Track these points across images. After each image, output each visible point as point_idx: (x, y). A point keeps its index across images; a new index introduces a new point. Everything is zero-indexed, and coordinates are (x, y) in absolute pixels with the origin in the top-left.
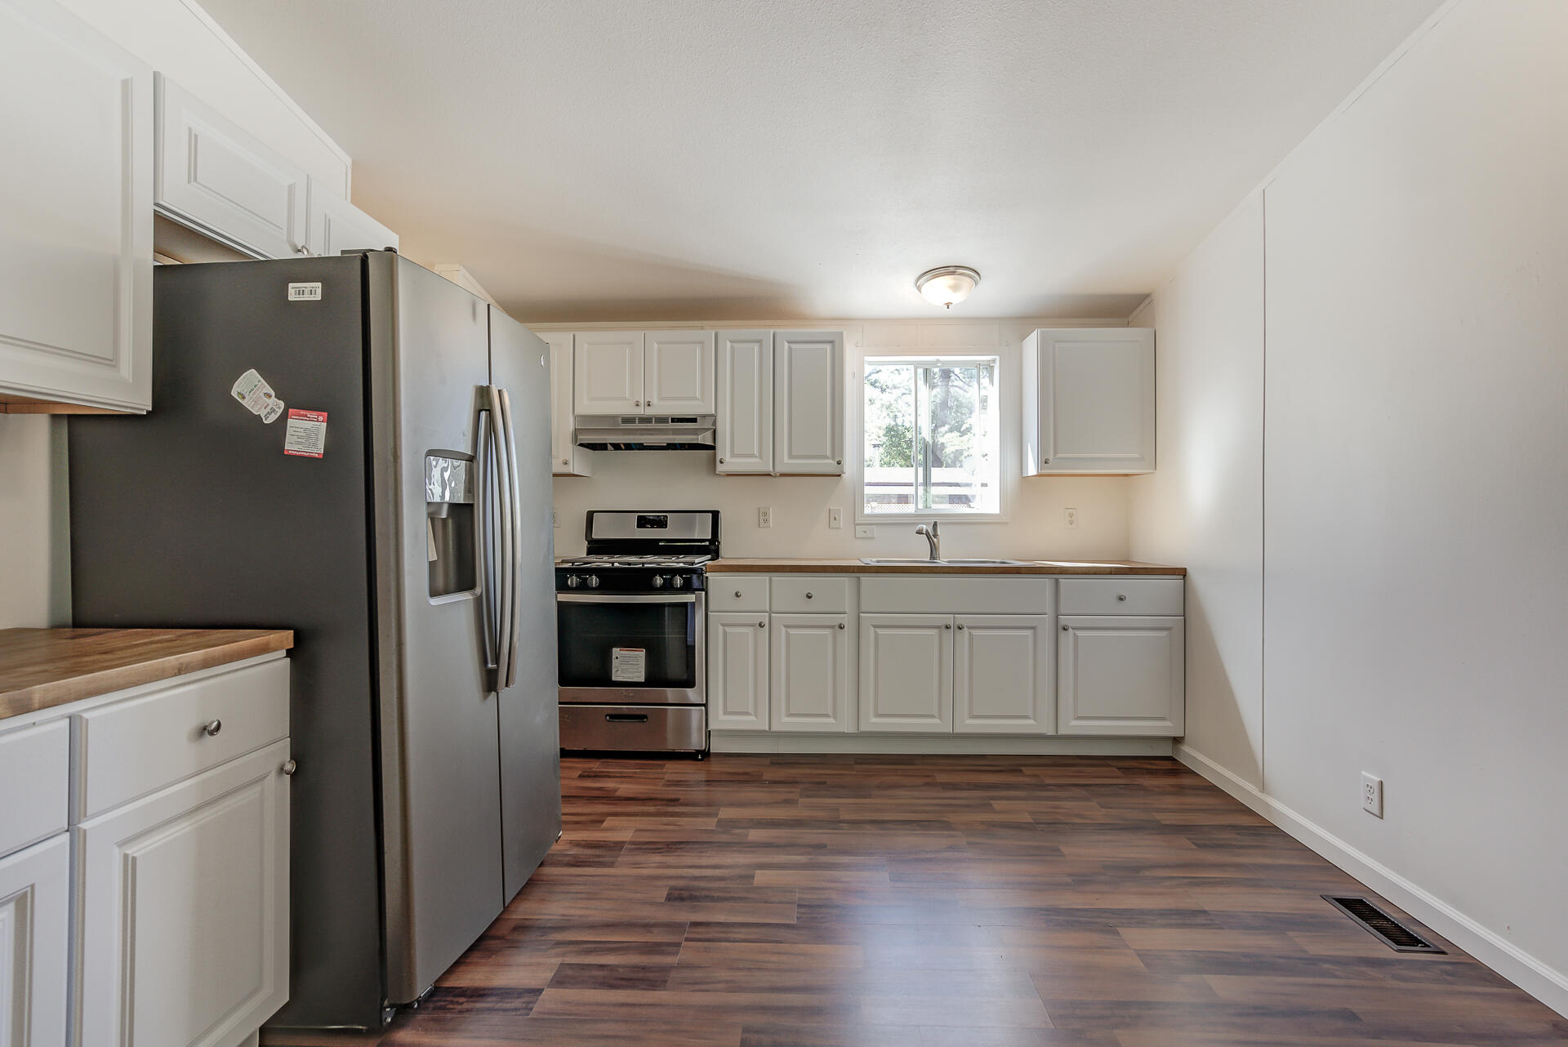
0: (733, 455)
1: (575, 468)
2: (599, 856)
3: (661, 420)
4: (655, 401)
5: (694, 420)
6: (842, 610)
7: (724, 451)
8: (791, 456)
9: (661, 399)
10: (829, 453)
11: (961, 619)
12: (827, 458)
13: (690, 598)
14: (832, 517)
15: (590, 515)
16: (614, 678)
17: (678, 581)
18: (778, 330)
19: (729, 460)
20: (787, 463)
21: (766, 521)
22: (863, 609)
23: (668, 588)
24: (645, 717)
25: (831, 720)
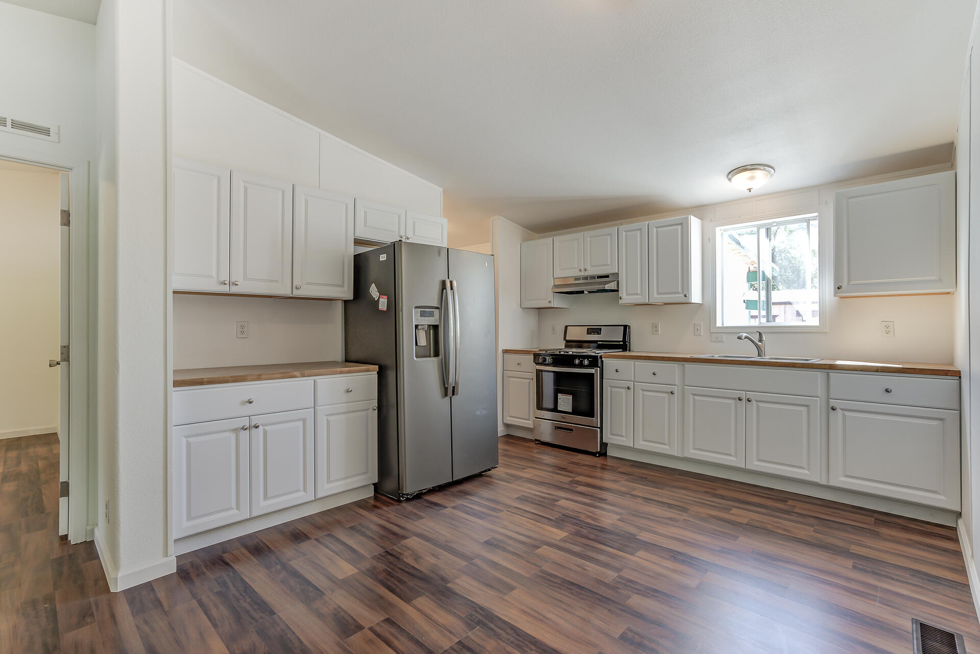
0: (627, 295)
1: (555, 304)
2: (510, 479)
3: (593, 277)
4: (589, 268)
5: (607, 276)
6: (673, 383)
7: (623, 293)
8: (658, 293)
9: (592, 266)
10: (680, 290)
11: (750, 395)
12: (679, 293)
13: (592, 371)
14: (696, 329)
15: (566, 327)
16: (559, 409)
17: (586, 362)
18: (650, 222)
19: (626, 297)
20: (656, 298)
21: (657, 331)
22: (686, 384)
23: (581, 365)
24: (572, 430)
25: (667, 447)
